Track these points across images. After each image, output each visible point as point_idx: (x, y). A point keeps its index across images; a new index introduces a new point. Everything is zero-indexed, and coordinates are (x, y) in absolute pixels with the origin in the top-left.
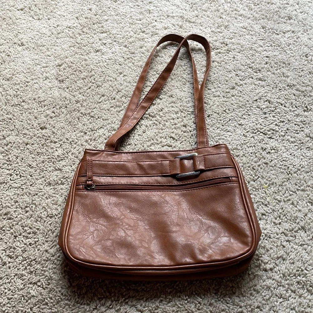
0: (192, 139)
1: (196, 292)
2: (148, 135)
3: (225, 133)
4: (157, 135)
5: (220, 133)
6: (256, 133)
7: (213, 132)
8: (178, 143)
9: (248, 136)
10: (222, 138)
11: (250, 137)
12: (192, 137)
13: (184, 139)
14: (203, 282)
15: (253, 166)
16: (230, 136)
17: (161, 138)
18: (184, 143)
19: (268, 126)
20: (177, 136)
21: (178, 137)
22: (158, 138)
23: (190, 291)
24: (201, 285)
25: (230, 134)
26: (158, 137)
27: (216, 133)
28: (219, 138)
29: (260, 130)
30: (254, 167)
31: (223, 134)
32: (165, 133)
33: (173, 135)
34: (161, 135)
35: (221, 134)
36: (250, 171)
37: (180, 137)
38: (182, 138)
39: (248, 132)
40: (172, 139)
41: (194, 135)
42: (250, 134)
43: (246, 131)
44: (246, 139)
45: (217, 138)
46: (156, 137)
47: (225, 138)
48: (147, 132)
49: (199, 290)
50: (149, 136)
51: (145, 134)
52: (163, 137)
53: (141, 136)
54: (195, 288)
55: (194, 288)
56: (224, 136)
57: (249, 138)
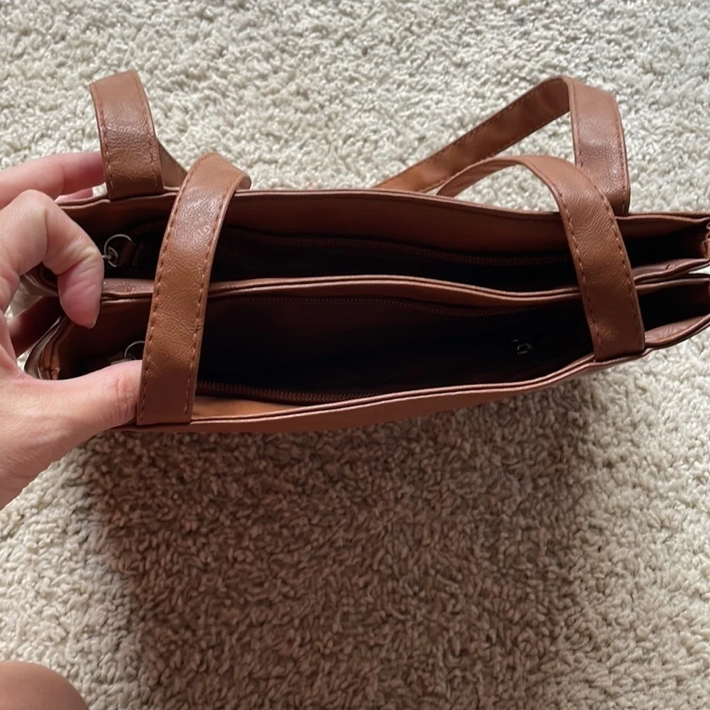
0: (333, 130)
1: (438, 567)
2: (198, 136)
3: (422, 96)
4: (224, 133)
5: (409, 99)
6: (507, 83)
7: (388, 99)
8: (294, 148)
9: (488, 94)
10: (418, 111)
11: (494, 96)
12: (330, 124)
13: (308, 135)
14: (452, 534)
15: (520, 179)
16: (437, 103)
17: (238, 139)
18: (311, 148)
19: (537, 59)
20: (286, 126)
21: (290, 131)
22: (231, 144)
23: (419, 569)
24: (445, 546)
25: (435, 96)
26: (228, 139)
27: (397, 101)
28: (408, 113)
29: (516, 71)
30: (524, 184)
31: (417, 99)
32: (248, 124)
33: (274, 127)
34: (236, 131)
35: (414, 100)
36: (514, 196)
37: (295, 129)
38: (304, 131)
39: (484, 84)
40: (271, 138)
41: (333, 116)
42: (492, 87)
43: (479, 83)
44: (485, 104)
45: (401, 114)
46: (224, 141)
47: (427, 112)
48: (192, 128)
49: (444, 561)
50: (200, 139)
51: (186, 135)
52: (244, 138)
53: (176, 143)
54: (433, 557)
55: (428, 557)
56: (421, 105)
57: (491, 102)
